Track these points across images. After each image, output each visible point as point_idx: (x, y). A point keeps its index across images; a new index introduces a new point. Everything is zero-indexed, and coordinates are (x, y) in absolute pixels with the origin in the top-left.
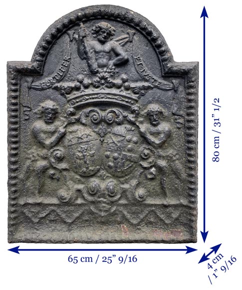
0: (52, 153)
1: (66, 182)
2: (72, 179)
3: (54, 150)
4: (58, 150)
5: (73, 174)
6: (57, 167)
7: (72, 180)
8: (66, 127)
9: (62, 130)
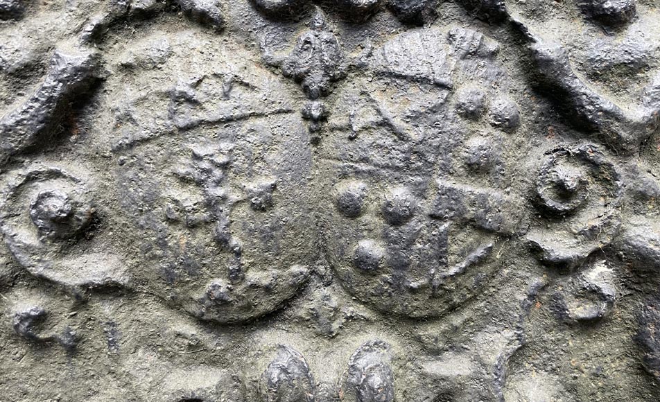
0: (17, 192)
1: (116, 358)
3: (31, 179)
4: (55, 175)
7: (153, 347)
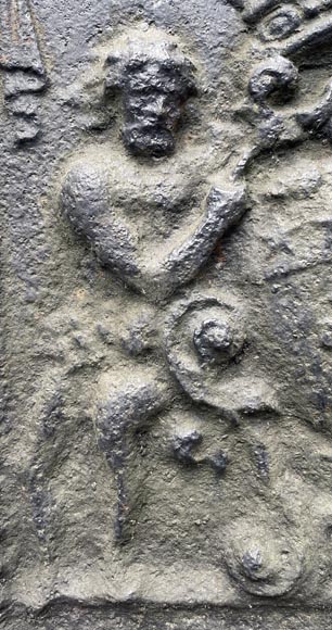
0: (179, 322)
1: (266, 481)
2: (298, 465)
3: (191, 308)
4: (212, 303)
5: (302, 435)
6: (215, 401)
7: (298, 470)
8: (245, 172)
9: (227, 188)
